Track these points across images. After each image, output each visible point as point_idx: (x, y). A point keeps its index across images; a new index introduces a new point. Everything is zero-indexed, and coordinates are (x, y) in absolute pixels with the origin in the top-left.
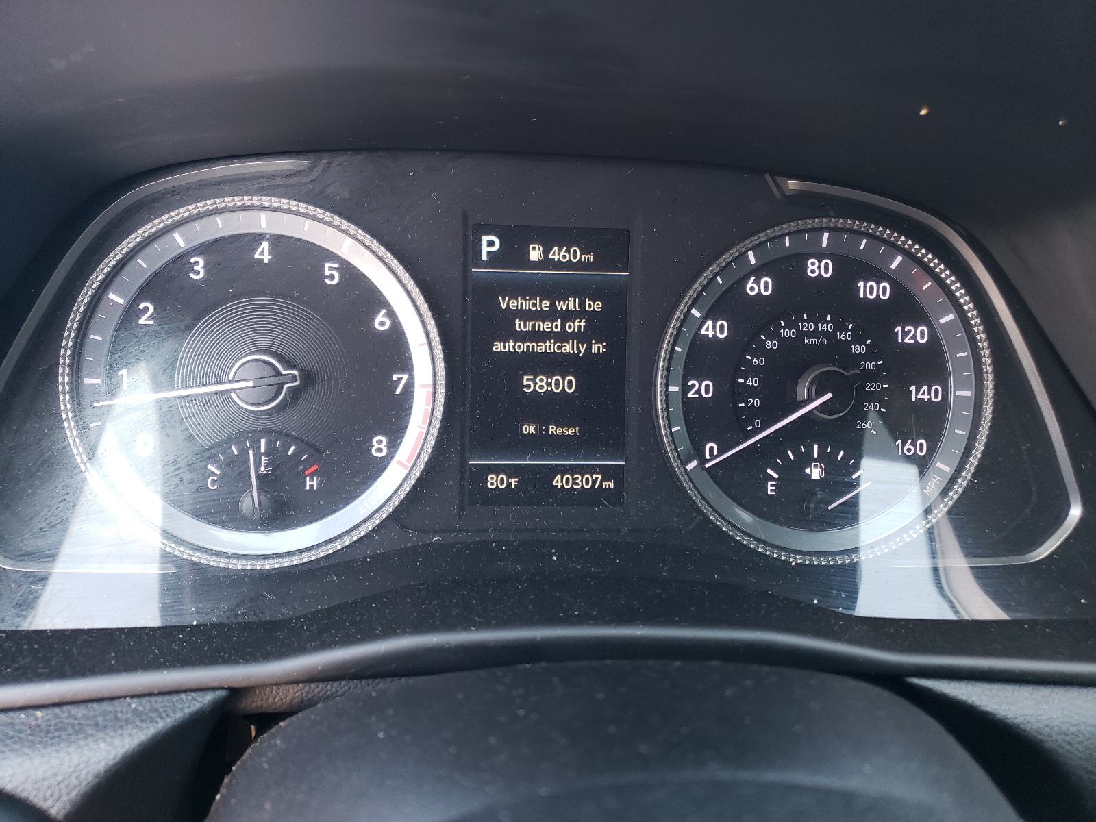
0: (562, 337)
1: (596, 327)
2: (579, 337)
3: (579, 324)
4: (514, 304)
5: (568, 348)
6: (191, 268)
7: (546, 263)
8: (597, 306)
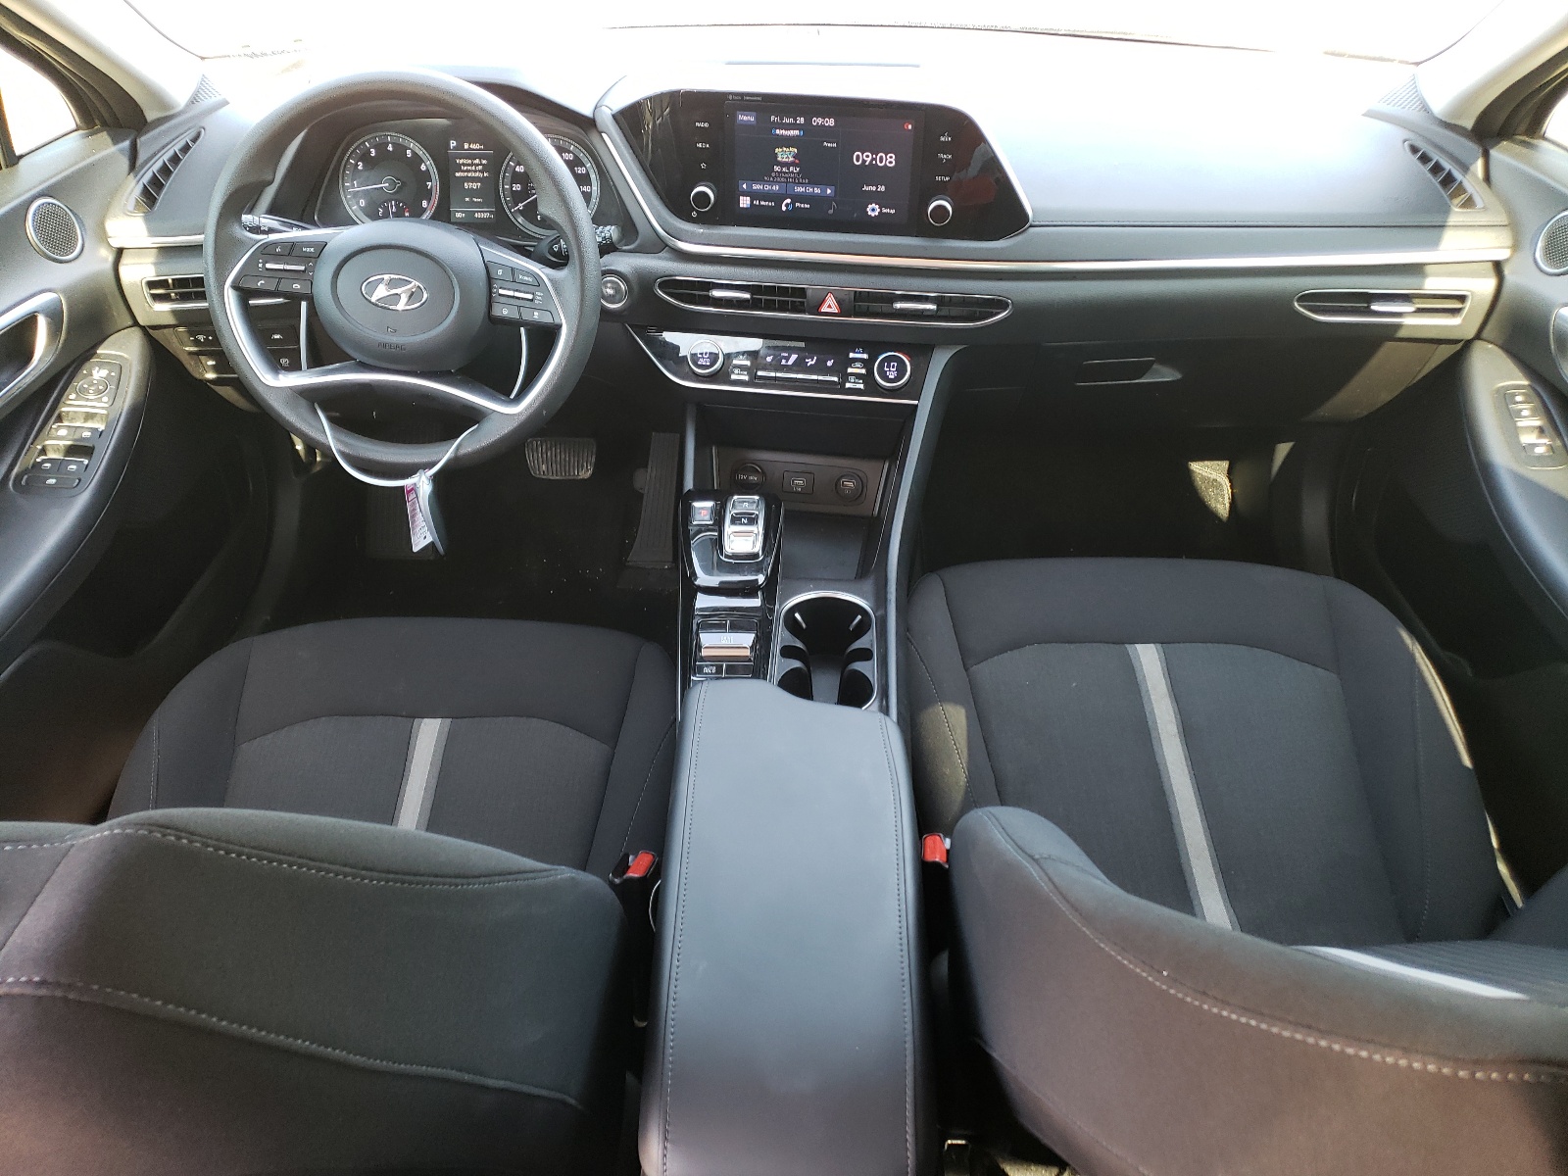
0: (475, 171)
1: (485, 168)
2: (482, 171)
3: (480, 167)
4: (461, 161)
5: (477, 174)
6: (371, 152)
7: (470, 149)
8: (484, 162)
